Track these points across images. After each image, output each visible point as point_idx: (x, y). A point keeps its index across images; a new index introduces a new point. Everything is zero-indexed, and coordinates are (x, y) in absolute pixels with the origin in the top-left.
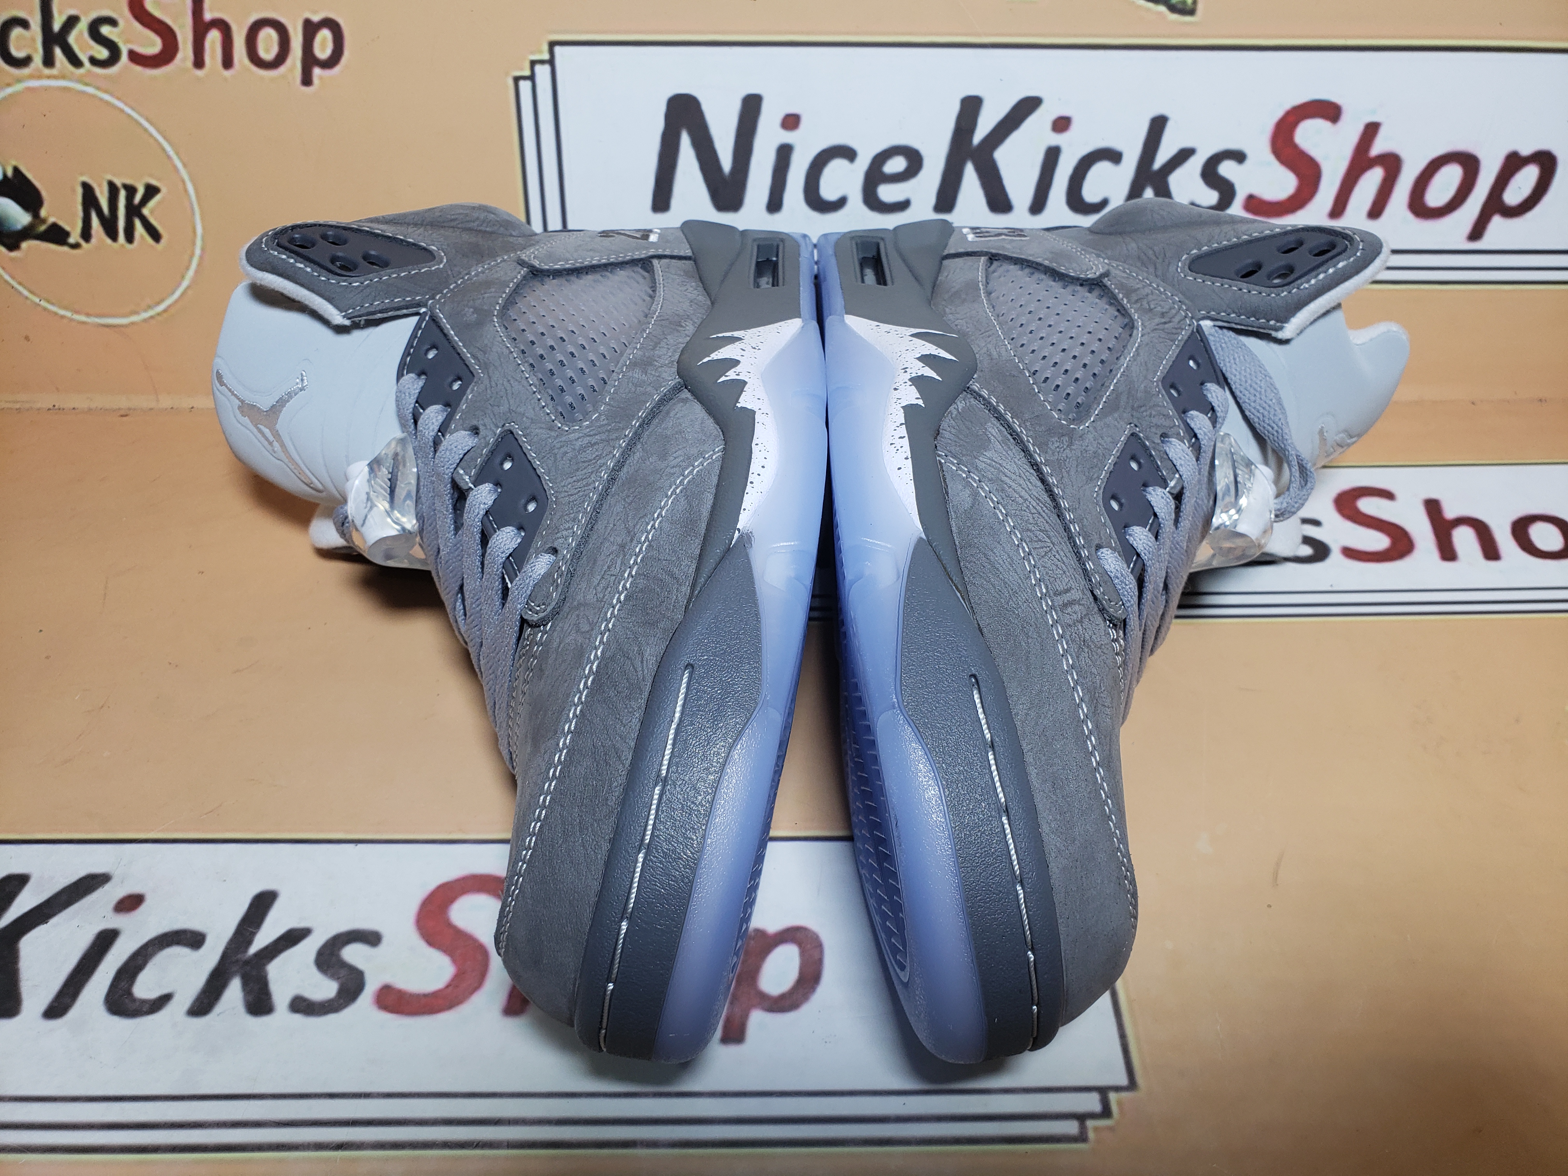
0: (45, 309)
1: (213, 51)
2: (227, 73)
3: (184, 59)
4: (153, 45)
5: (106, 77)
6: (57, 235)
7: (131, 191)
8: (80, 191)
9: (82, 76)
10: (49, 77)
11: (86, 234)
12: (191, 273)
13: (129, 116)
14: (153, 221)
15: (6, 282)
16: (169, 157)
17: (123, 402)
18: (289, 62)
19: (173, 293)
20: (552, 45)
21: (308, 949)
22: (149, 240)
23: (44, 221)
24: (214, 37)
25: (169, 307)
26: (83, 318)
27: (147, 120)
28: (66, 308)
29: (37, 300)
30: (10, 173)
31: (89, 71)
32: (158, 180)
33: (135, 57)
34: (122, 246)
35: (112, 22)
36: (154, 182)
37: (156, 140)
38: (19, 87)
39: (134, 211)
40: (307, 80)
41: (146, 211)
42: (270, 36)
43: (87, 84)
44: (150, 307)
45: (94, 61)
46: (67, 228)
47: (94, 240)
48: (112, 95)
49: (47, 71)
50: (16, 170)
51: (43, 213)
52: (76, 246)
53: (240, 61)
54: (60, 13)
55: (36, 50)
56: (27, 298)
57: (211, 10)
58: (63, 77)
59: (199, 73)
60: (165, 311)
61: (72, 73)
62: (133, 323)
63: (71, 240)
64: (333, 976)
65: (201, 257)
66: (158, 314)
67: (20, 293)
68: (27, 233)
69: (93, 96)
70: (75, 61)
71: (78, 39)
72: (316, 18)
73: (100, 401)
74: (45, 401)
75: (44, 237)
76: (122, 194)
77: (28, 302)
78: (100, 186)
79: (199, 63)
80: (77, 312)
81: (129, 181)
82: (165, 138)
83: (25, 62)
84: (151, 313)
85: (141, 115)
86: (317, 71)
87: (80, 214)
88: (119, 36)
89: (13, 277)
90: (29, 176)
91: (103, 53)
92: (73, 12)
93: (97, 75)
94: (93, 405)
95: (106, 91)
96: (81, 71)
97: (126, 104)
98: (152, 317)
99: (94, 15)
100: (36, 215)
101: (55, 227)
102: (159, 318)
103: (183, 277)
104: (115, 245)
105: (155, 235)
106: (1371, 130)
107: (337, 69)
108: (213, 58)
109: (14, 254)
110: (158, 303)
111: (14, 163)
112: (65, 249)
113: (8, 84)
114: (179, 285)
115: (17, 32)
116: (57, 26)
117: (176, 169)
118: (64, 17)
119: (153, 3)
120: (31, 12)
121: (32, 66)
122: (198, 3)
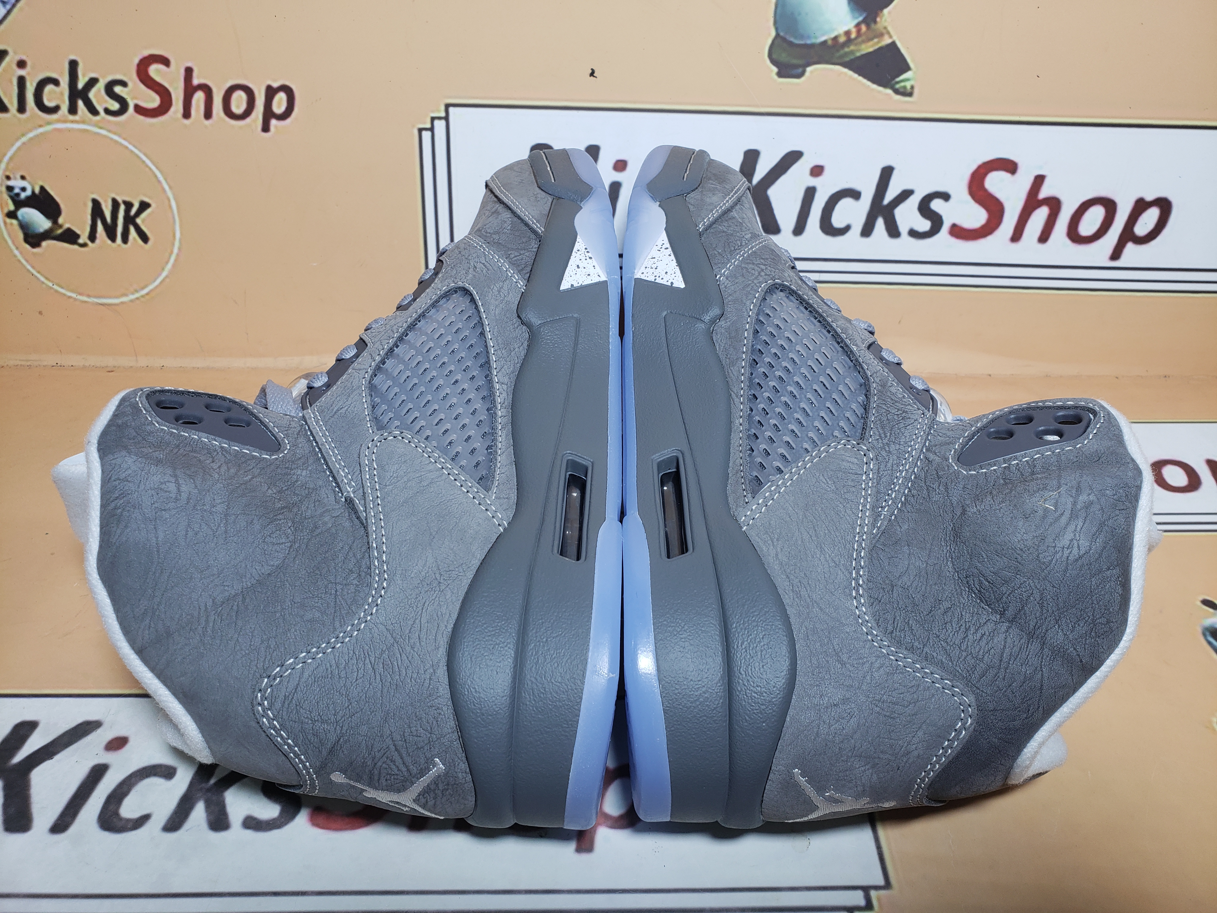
0: (56, 291)
1: (198, 106)
2: (207, 123)
3: (176, 112)
4: (153, 101)
5: (116, 123)
6: (70, 237)
7: (129, 205)
8: (90, 205)
9: (99, 121)
10: (72, 122)
11: (92, 237)
12: (169, 266)
13: (132, 152)
14: (143, 228)
15: (28, 270)
16: (159, 182)
17: (110, 361)
18: (253, 115)
19: (155, 281)
20: (447, 106)
22: (140, 241)
23: (61, 226)
24: (199, 97)
25: (151, 291)
26: (85, 298)
27: (145, 155)
28: (72, 291)
29: (50, 284)
30: (37, 190)
31: (103, 118)
32: (149, 197)
33: (139, 109)
34: (119, 245)
35: (124, 84)
36: (147, 200)
37: (150, 169)
38: (49, 128)
39: (130, 220)
40: (266, 128)
41: (139, 221)
42: (241, 97)
43: (101, 128)
44: (137, 291)
45: (107, 111)
46: (78, 232)
47: (98, 241)
48: (120, 136)
49: (71, 117)
50: (42, 188)
51: (61, 220)
52: (84, 245)
53: (218, 114)
54: (84, 76)
55: (64, 102)
56: (43, 283)
57: (198, 78)
58: (83, 122)
59: (186, 122)
60: (147, 294)
61: (91, 120)
62: (122, 303)
63: (81, 241)
65: (178, 255)
66: (143, 296)
67: (38, 279)
68: (47, 235)
69: (105, 136)
70: (93, 111)
71: (97, 95)
72: (275, 85)
73: (93, 360)
74: (50, 360)
75: (60, 238)
76: (122, 208)
77: (44, 286)
78: (106, 201)
79: (187, 114)
80: (80, 294)
81: (127, 199)
82: (157, 168)
83: (56, 109)
84: (137, 295)
85: (140, 151)
86: (273, 122)
87: (89, 222)
88: (128, 94)
89: (33, 267)
90: (52, 193)
91: (115, 106)
92: (93, 75)
93: (109, 121)
94: (87, 364)
95: (115, 133)
96: (97, 118)
97: (130, 143)
98: (137, 298)
99: (110, 78)
100: (55, 222)
101: (69, 230)
102: (142, 299)
103: (163, 269)
104: (113, 245)
105: (144, 238)
106: (1039, 180)
107: (288, 121)
108: (197, 111)
109: (36, 250)
110: (143, 288)
111: (41, 183)
112: (76, 247)
113: (41, 126)
114: (160, 275)
115: (49, 88)
116: (80, 85)
117: (164, 190)
118: (86, 79)
119: (155, 71)
120: (62, 74)
121: (60, 113)
122: (189, 72)
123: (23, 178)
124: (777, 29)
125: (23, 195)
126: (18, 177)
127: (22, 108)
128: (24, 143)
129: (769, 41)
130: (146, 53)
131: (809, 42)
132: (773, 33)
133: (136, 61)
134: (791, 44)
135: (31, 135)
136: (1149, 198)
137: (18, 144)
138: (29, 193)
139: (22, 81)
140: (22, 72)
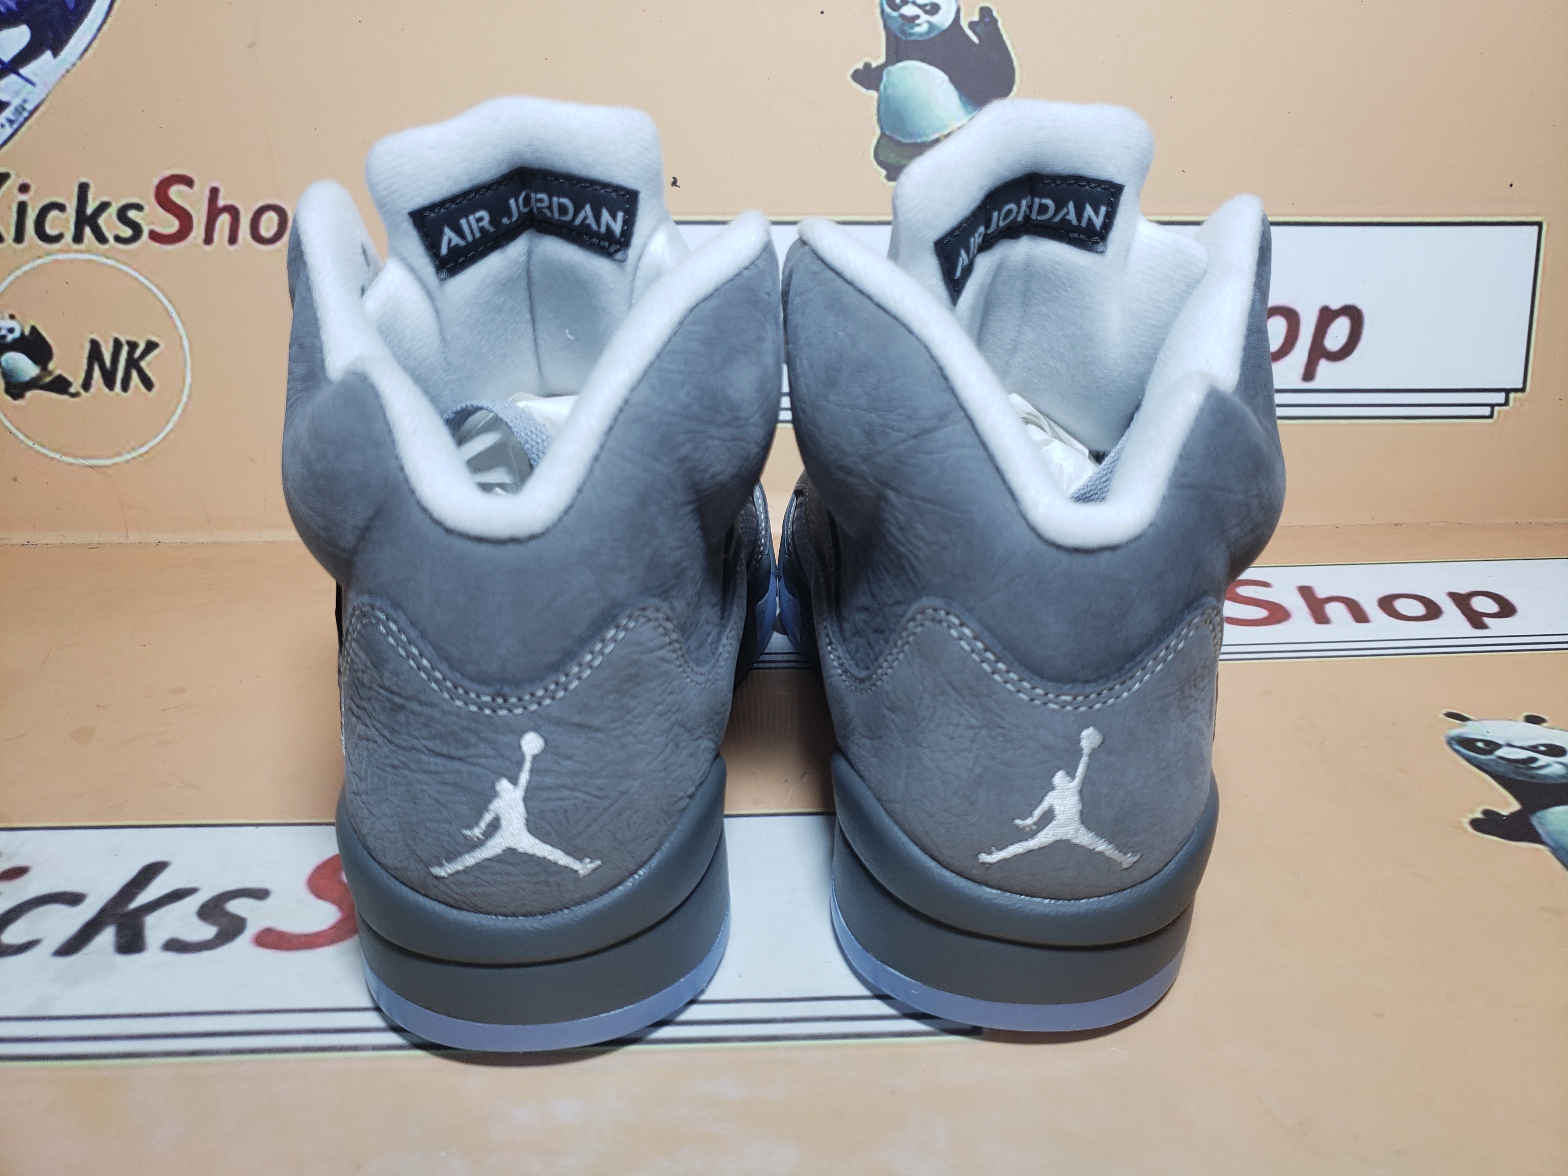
0: (37, 452)
1: (222, 231)
2: (232, 248)
3: (195, 238)
4: (172, 225)
5: (126, 252)
6: (60, 385)
7: (133, 346)
8: (87, 346)
9: (107, 250)
10: (76, 251)
11: (87, 385)
12: (175, 418)
13: (142, 283)
14: (149, 373)
15: (6, 427)
16: (171, 317)
17: (94, 538)
18: (285, 238)
19: (157, 436)
21: (193, 903)
22: (142, 388)
23: (50, 373)
24: (224, 220)
25: (152, 448)
26: (70, 460)
27: (157, 287)
28: (56, 451)
29: (30, 443)
30: (27, 331)
31: (113, 247)
32: (158, 336)
33: (155, 236)
34: (118, 394)
35: (139, 207)
36: (154, 339)
37: (162, 303)
38: (48, 259)
39: (133, 363)
42: (271, 218)
43: (108, 258)
44: (134, 449)
45: (118, 239)
46: (70, 379)
47: (92, 390)
48: (129, 266)
49: (76, 247)
50: (34, 329)
51: (51, 366)
52: (76, 395)
53: (244, 239)
54: (94, 200)
55: (68, 229)
56: (22, 442)
57: (224, 199)
58: (89, 251)
59: (208, 248)
60: (146, 453)
61: (97, 248)
62: (115, 464)
63: (72, 390)
64: (213, 923)
65: (187, 406)
66: (141, 456)
67: (16, 437)
68: (34, 384)
69: (112, 267)
70: (101, 238)
71: (108, 222)
73: (72, 537)
74: (19, 537)
75: (50, 387)
76: (125, 349)
77: (22, 446)
78: (106, 342)
79: (208, 239)
80: (66, 455)
81: (132, 338)
82: (170, 301)
83: (58, 238)
84: (134, 454)
85: (152, 283)
87: (85, 366)
88: (143, 218)
89: (12, 423)
90: (44, 334)
91: (127, 232)
92: (106, 199)
93: (119, 250)
94: (65, 541)
95: (124, 263)
96: (106, 246)
97: (140, 274)
98: (134, 458)
99: (124, 202)
100: (44, 368)
101: (60, 378)
102: (140, 459)
103: (168, 422)
104: (111, 394)
105: (148, 383)
109: (18, 402)
110: (141, 446)
111: (33, 323)
112: (66, 397)
113: (39, 257)
114: (163, 428)
115: (54, 214)
116: (89, 210)
117: (176, 327)
118: (97, 203)
119: (176, 193)
120: (69, 198)
121: (63, 241)
122: (214, 192)
123: (12, 317)
124: (882, 128)
125: (10, 338)
126: (7, 316)
127: (19, 237)
128: (17, 278)
129: (874, 141)
130: (168, 173)
131: (919, 141)
132: (878, 132)
133: (156, 182)
134: (898, 143)
135: (26, 268)
136: (1335, 306)
137: (10, 279)
138: (17, 334)
139: (22, 208)
140: (23, 197)
